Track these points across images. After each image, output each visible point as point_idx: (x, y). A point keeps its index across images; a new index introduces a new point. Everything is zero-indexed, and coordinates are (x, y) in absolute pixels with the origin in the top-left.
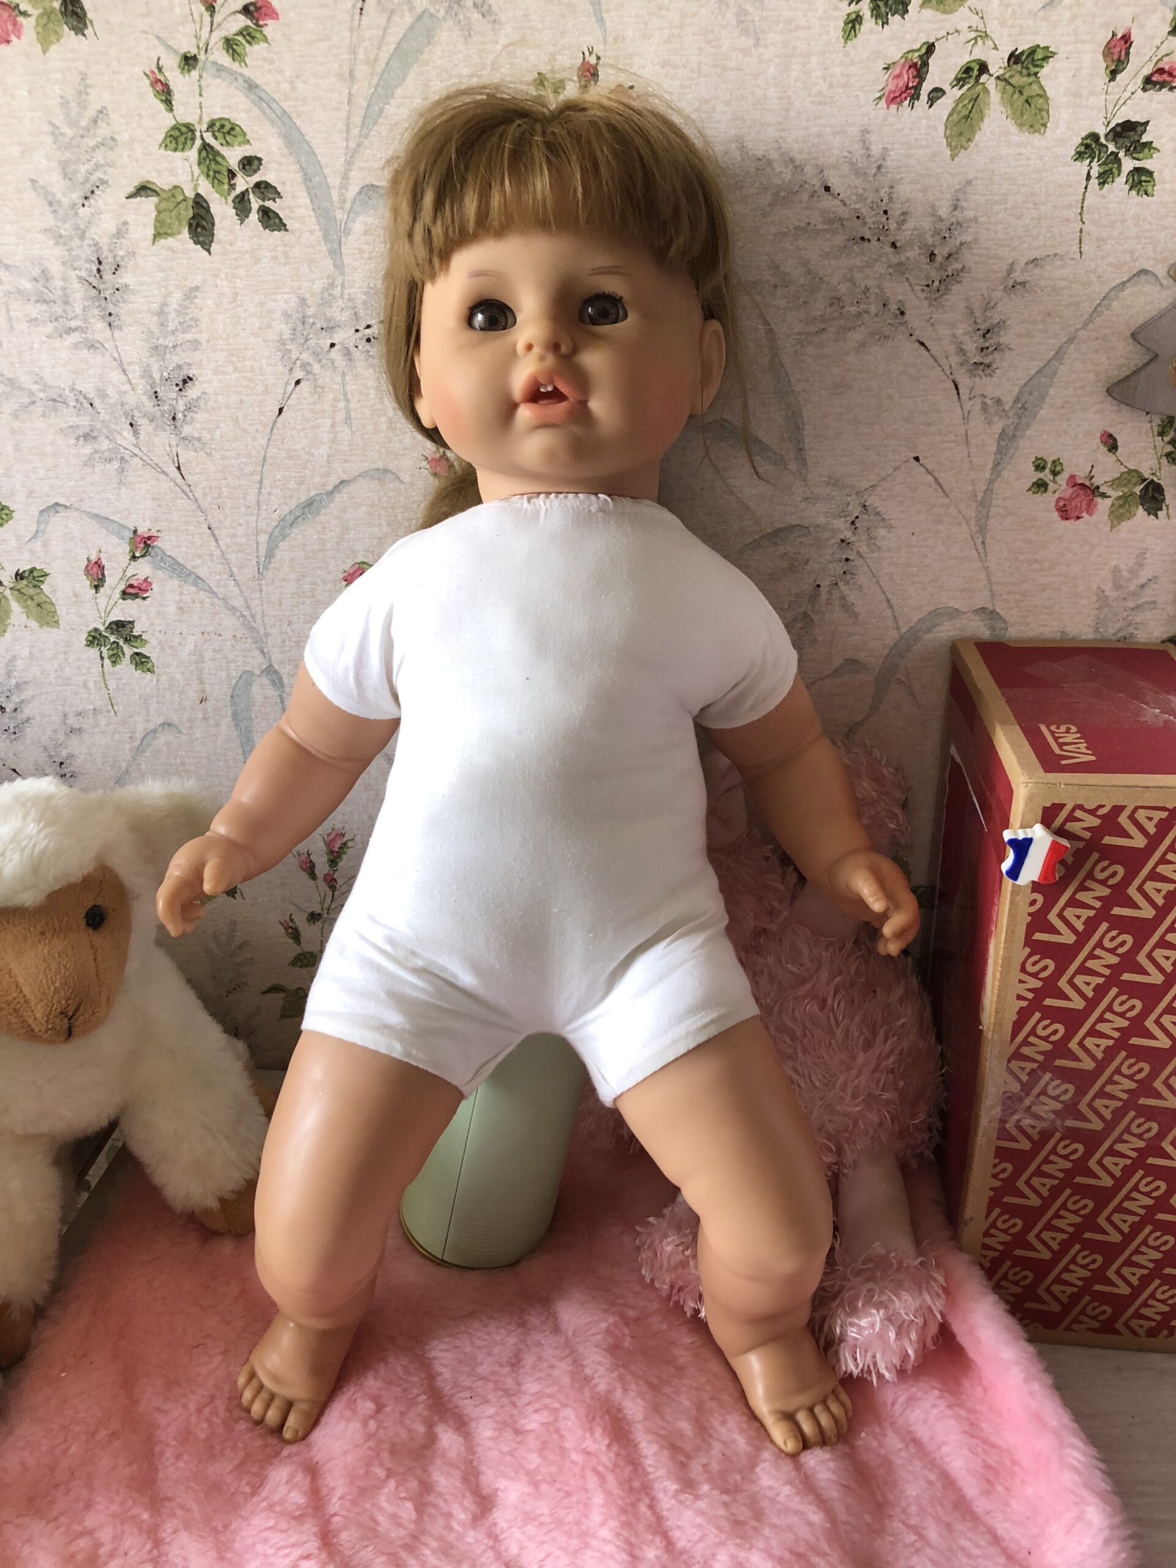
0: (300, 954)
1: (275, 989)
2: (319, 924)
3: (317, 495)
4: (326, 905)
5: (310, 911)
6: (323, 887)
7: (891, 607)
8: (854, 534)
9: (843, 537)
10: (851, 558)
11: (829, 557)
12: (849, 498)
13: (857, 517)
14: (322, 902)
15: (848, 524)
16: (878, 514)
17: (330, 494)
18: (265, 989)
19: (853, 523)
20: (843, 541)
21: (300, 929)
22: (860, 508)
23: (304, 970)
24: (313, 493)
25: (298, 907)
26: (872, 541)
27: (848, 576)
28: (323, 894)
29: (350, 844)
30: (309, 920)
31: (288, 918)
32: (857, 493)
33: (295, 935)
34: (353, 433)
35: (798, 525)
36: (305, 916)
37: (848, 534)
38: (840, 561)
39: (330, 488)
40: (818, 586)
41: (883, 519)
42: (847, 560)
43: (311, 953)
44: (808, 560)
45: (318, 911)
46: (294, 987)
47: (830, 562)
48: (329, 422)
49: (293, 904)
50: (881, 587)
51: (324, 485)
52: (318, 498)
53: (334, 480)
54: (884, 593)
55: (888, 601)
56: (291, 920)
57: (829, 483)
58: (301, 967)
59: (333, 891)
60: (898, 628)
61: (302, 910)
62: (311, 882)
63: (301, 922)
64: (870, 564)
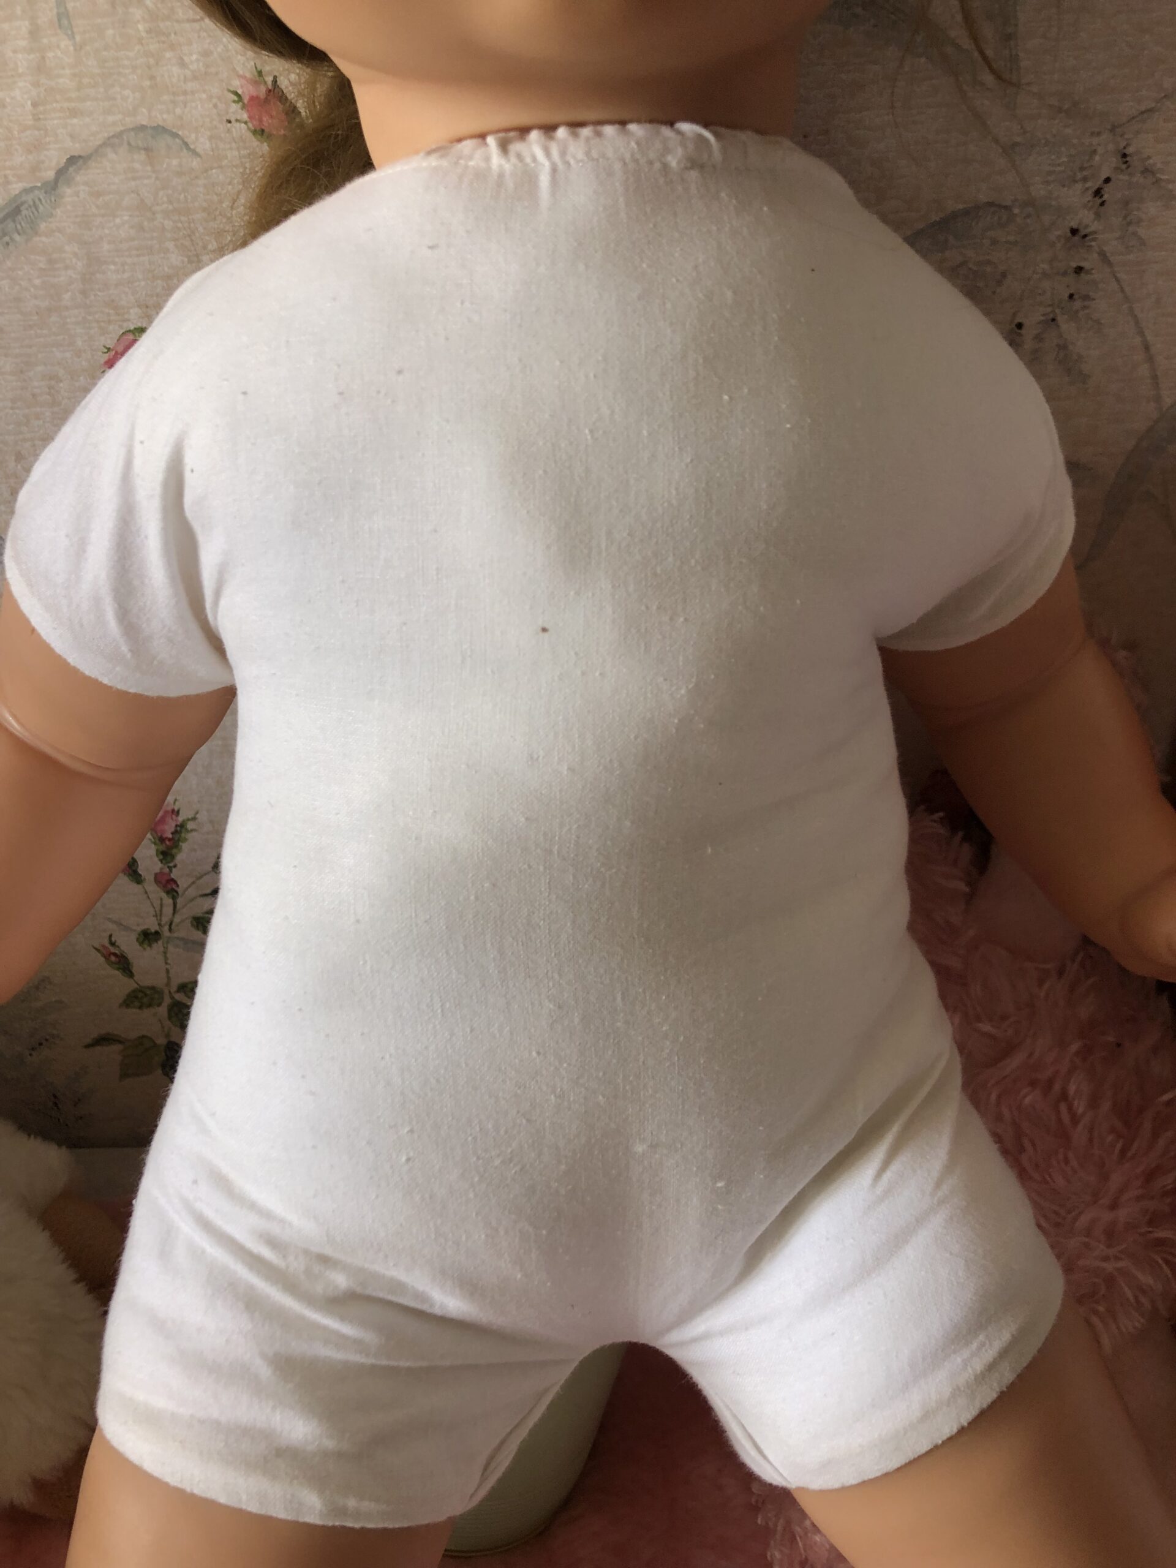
0: (134, 991)
1: (104, 1040)
2: (158, 946)
3: (26, 191)
4: (165, 920)
5: (140, 929)
6: (157, 893)
7: (1150, 359)
8: (1098, 216)
9: (1074, 224)
10: (1085, 264)
11: (1046, 266)
12: (1095, 140)
13: (1107, 180)
14: (159, 915)
15: (1089, 196)
16: (1147, 171)
17: (52, 187)
18: (89, 1041)
19: (1098, 193)
20: (1074, 232)
21: (129, 957)
22: (1115, 161)
23: (147, 1013)
24: (16, 187)
25: (119, 924)
26: (1131, 229)
27: (1077, 304)
28: (157, 903)
29: (190, 826)
30: (141, 944)
31: (106, 943)
32: (1113, 130)
33: (123, 964)
34: (78, 48)
35: (991, 204)
36: (134, 937)
37: (1084, 218)
38: (1065, 274)
39: (50, 175)
40: (1020, 326)
41: (1158, 181)
42: (1079, 270)
43: (153, 988)
44: (1004, 275)
45: (154, 928)
46: (133, 1035)
47: (1045, 275)
48: (24, 26)
49: (109, 920)
50: (1137, 322)
51: (35, 169)
52: (29, 198)
53: (54, 158)
54: (1141, 333)
55: (1147, 347)
56: (113, 944)
57: (1060, 110)
58: (140, 1008)
59: (174, 898)
60: (1158, 399)
61: (127, 928)
62: (135, 888)
63: (128, 944)
64: (1121, 276)
